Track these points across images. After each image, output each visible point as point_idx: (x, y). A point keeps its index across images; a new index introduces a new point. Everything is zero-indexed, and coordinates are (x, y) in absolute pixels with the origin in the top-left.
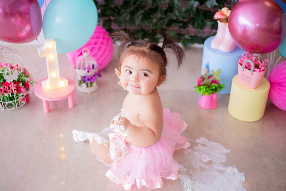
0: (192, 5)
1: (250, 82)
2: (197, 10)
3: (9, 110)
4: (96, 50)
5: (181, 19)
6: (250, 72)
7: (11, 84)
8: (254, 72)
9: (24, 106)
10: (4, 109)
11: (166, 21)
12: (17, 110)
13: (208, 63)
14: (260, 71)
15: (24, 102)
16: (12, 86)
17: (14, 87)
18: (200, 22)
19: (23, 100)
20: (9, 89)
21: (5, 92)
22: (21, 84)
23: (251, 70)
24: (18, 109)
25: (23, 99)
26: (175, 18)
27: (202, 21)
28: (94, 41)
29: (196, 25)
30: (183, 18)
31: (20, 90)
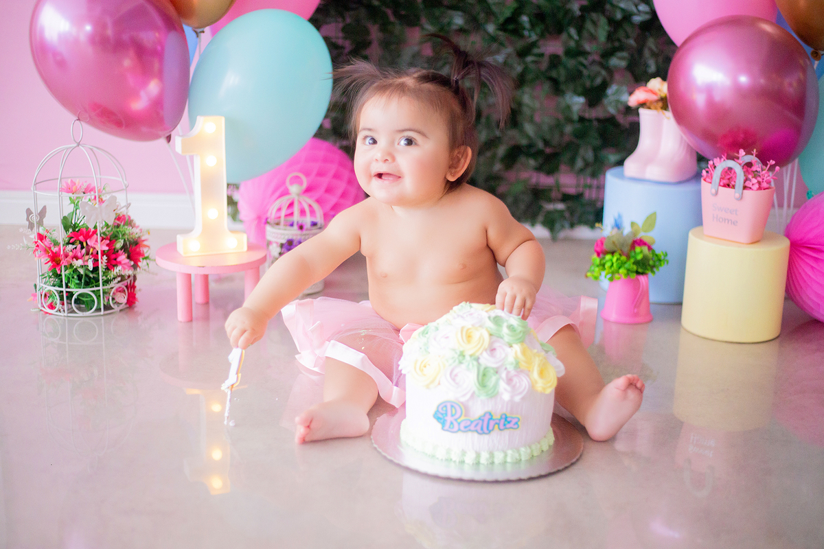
0: (569, 107)
1: (734, 223)
2: (582, 119)
3: (80, 314)
4: (320, 192)
5: (540, 145)
6: (735, 192)
7: (95, 236)
8: (745, 191)
9: (121, 311)
10: (66, 314)
11: (501, 150)
12: (102, 318)
13: (620, 216)
14: (760, 188)
15: (123, 299)
16: (97, 241)
17: (101, 245)
18: (590, 155)
19: (120, 291)
20: (88, 254)
21: (77, 258)
22: (119, 245)
23: (736, 187)
24: (104, 315)
25: (120, 289)
26: (524, 142)
27: (596, 150)
28: (316, 167)
29: (579, 163)
30: (546, 143)
31: (115, 259)
